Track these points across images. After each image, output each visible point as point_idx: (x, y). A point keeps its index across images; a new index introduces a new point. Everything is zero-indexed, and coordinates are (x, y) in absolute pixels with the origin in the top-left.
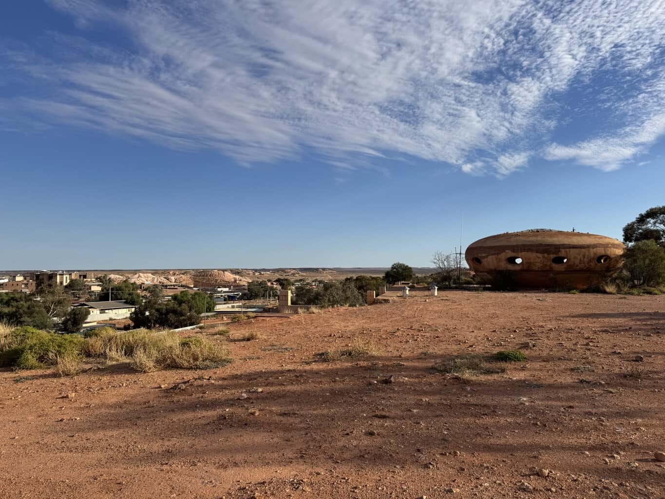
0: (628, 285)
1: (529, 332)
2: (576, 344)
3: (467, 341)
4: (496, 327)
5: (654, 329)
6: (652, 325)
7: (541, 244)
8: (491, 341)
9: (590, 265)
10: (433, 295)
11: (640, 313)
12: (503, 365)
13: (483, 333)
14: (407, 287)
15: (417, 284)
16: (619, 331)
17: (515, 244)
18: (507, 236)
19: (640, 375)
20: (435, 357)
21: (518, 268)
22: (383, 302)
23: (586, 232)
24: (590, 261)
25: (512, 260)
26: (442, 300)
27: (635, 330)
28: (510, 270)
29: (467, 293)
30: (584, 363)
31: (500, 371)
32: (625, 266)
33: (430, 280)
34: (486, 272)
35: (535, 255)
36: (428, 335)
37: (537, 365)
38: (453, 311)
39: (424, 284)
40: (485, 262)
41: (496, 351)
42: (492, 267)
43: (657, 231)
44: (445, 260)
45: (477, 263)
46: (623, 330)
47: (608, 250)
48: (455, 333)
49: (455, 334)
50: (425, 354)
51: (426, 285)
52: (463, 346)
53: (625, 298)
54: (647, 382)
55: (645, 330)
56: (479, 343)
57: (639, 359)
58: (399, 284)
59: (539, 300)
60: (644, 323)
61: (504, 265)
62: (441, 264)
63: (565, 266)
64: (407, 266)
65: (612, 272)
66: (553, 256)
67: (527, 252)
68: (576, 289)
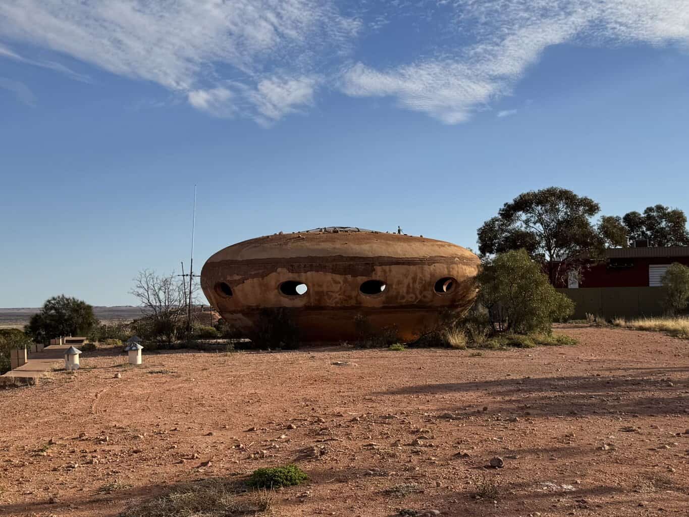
0: (485, 330)
1: (315, 427)
2: (395, 445)
3: (196, 455)
4: (256, 420)
5: (522, 408)
6: (518, 401)
7: (341, 256)
8: (245, 451)
9: (425, 297)
10: (133, 363)
11: (501, 381)
12: (264, 495)
13: (229, 434)
14: (75, 349)
15: (100, 341)
16: (468, 415)
17: (294, 256)
18: (280, 239)
19: (496, 493)
20: (128, 494)
21: (299, 303)
22: (19, 384)
23: (417, 235)
24: (424, 288)
25: (289, 288)
26: (151, 373)
27: (494, 412)
28: (285, 308)
29: (203, 357)
30: (407, 479)
31: (255, 508)
32: (480, 296)
33: (128, 332)
34: (242, 312)
35: (329, 277)
36: (117, 448)
37: (325, 490)
38: (173, 393)
39: (117, 340)
40: (238, 291)
41: (251, 469)
42: (252, 301)
43: (531, 235)
44: (160, 289)
45: (223, 295)
46: (473, 414)
47: (453, 268)
48: (175, 439)
49: (174, 443)
50: (107, 490)
51: (120, 343)
52: (188, 466)
53: (479, 355)
54: (507, 505)
55: (507, 410)
56: (221, 457)
57: (495, 464)
58: (61, 344)
59: (336, 364)
60: (507, 398)
61: (275, 298)
62: (152, 298)
63: (383, 298)
64: (82, 303)
65: (461, 309)
66: (361, 279)
67: (317, 271)
68: (400, 340)
